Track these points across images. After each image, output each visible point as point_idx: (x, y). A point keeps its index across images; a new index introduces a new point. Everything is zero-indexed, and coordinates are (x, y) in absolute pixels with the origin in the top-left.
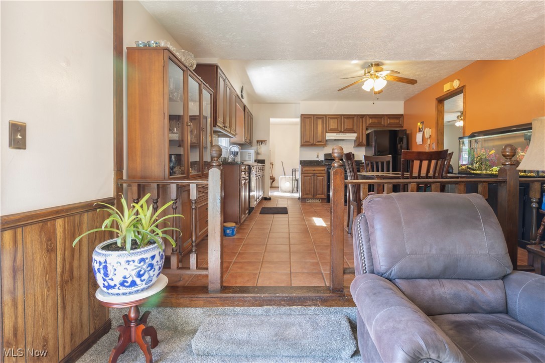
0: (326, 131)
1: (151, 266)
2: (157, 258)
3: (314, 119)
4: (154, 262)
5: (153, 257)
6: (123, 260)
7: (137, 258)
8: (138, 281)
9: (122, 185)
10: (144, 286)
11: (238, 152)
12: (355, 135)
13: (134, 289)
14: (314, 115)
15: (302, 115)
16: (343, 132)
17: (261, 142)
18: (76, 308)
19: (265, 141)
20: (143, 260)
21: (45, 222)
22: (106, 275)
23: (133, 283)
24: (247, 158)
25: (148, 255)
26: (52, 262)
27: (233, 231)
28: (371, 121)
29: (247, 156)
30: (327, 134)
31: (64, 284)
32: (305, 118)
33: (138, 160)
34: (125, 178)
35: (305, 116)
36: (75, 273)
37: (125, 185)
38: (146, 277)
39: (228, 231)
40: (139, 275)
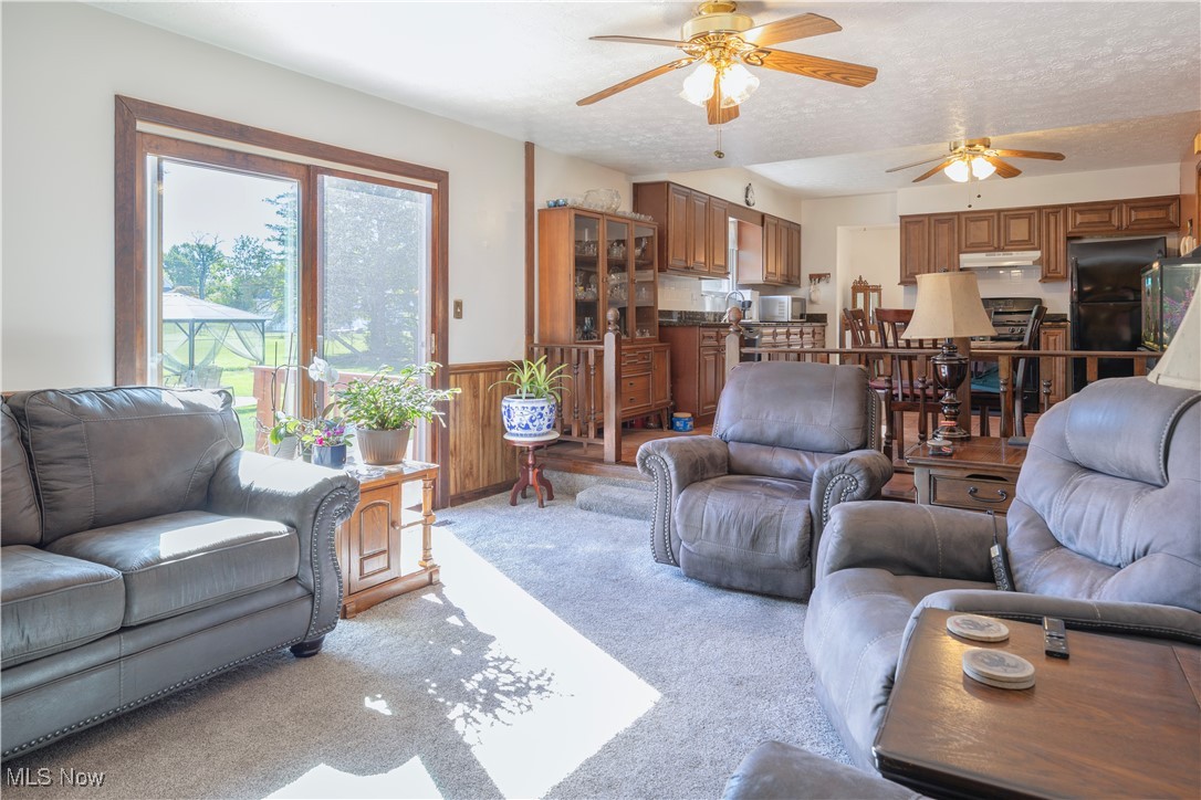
0: (959, 247)
1: (541, 415)
2: (546, 410)
3: (929, 223)
4: (543, 412)
5: (543, 408)
6: (520, 406)
7: (530, 406)
8: (530, 424)
9: (532, 349)
10: (536, 432)
11: (750, 303)
12: (1037, 254)
13: (528, 432)
14: (929, 216)
15: (902, 217)
16: (1003, 250)
17: (817, 278)
18: (492, 452)
19: (825, 275)
20: (533, 408)
21: (472, 373)
22: (509, 417)
23: (527, 427)
24: (777, 312)
25: (539, 405)
26: (476, 405)
27: (685, 425)
28: (1079, 219)
29: (777, 308)
30: (963, 257)
31: (484, 426)
32: (908, 223)
33: (548, 324)
34: (536, 341)
35: (908, 220)
36: (492, 421)
37: (536, 349)
38: (536, 423)
39: (678, 424)
40: (532, 421)
